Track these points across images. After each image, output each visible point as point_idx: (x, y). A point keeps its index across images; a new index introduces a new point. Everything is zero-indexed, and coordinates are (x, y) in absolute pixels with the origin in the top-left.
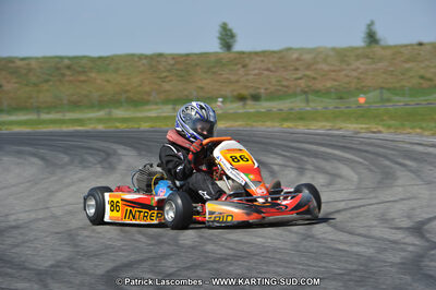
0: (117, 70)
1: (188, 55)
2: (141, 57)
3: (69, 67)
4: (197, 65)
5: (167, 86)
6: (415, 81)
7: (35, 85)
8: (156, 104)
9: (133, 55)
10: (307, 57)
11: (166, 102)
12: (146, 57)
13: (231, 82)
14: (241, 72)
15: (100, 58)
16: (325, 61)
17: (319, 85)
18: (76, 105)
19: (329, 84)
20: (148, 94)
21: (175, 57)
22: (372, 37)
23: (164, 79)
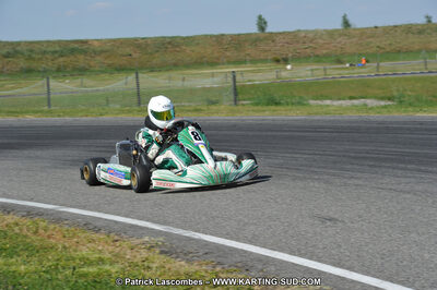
0: (198, 44)
1: (239, 35)
2: (212, 36)
3: (169, 43)
4: (246, 41)
5: (228, 54)
6: (375, 49)
7: (151, 54)
8: (223, 64)
9: (206, 36)
10: (311, 35)
11: (229, 63)
12: (214, 36)
13: (266, 51)
14: (272, 44)
15: (187, 37)
16: (320, 38)
17: (318, 53)
18: (176, 66)
19: (324, 52)
20: (218, 59)
21: (232, 36)
22: (346, 24)
23: (226, 49)
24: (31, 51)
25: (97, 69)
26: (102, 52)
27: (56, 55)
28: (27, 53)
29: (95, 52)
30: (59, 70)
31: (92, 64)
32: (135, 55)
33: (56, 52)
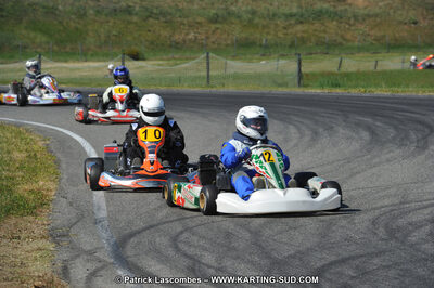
24: (254, 13)
25: (356, 44)
26: (369, 16)
27: (293, 22)
28: (246, 17)
29: (355, 17)
30: (292, 45)
31: (349, 36)
32: (423, 23)
33: (291, 15)
